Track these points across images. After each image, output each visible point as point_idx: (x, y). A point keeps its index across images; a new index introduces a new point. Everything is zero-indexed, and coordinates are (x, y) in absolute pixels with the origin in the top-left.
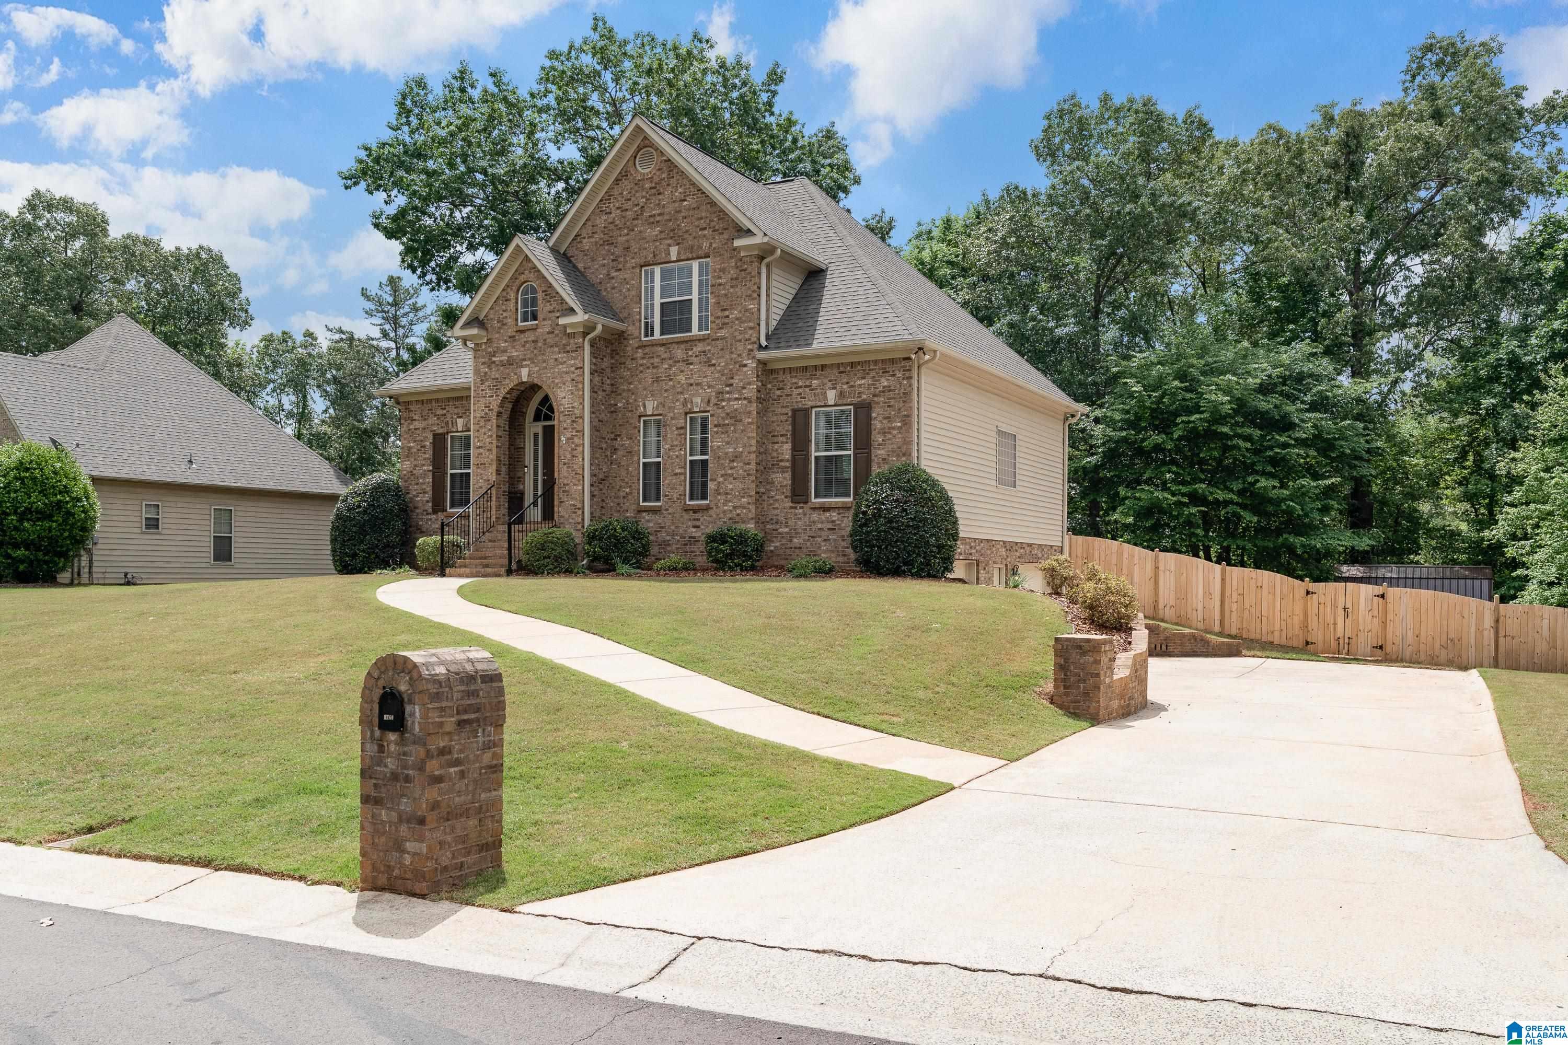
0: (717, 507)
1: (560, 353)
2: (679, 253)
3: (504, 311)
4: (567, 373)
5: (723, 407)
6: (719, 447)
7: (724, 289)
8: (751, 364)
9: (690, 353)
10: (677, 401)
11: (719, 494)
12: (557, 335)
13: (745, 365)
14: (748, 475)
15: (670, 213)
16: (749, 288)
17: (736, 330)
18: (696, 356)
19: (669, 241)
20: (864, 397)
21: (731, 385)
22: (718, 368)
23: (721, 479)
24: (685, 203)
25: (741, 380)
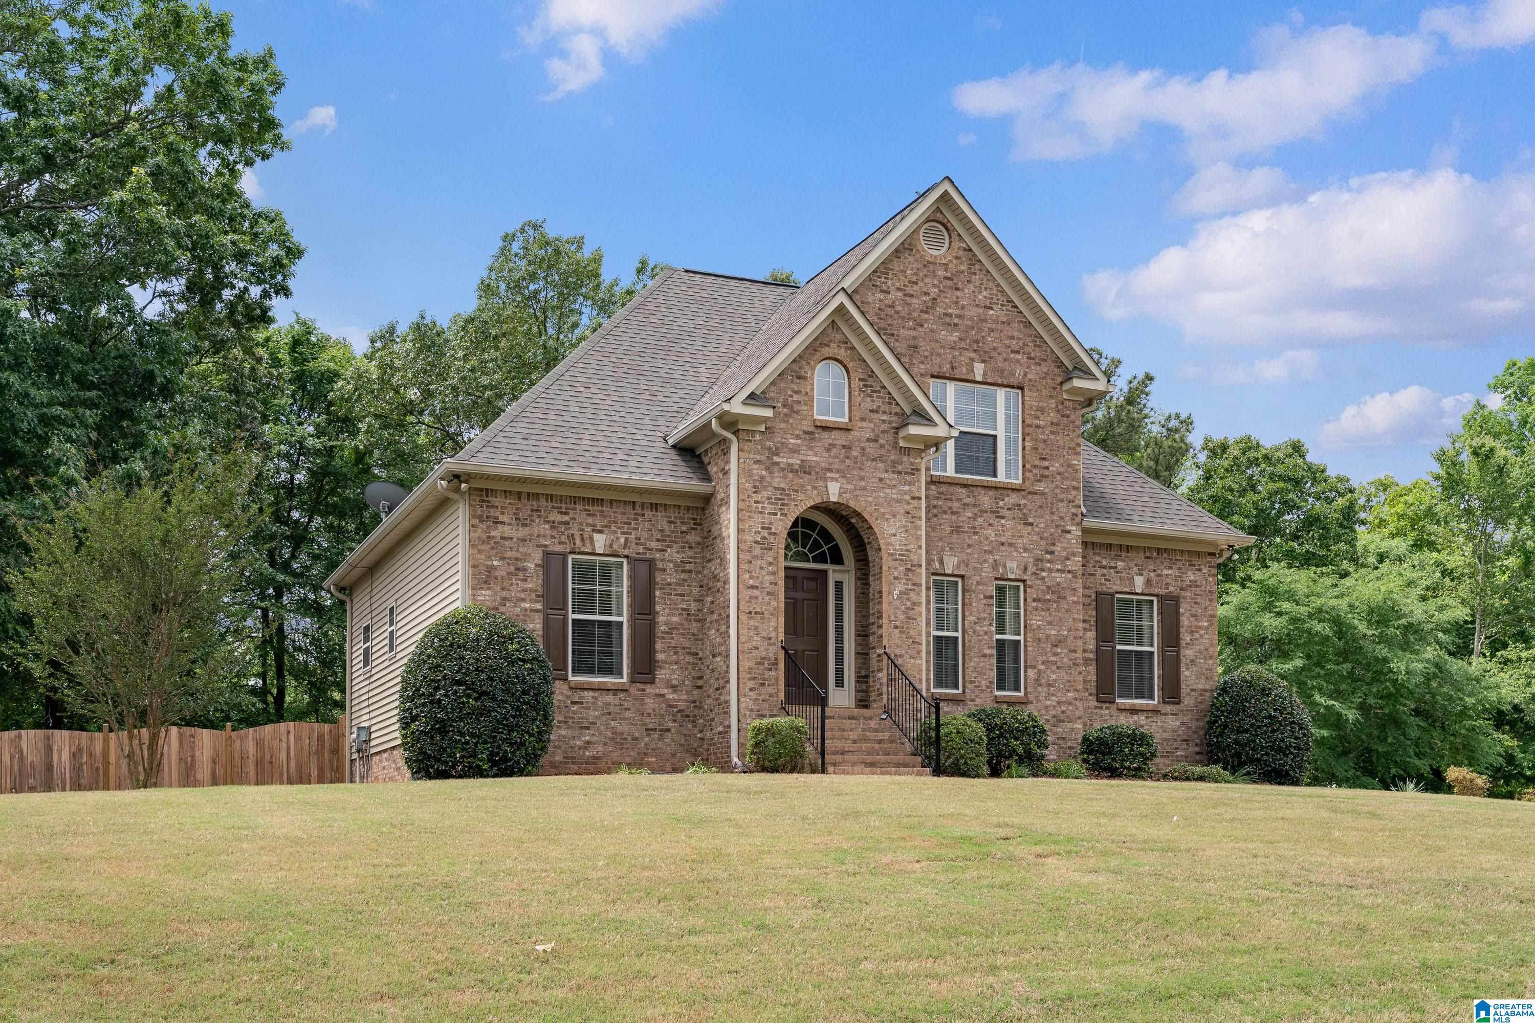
0: (1038, 701)
1: (887, 471)
2: (985, 374)
3: (797, 392)
4: (897, 501)
5: (1043, 578)
6: (1039, 627)
7: (1043, 433)
8: (1076, 531)
9: (1001, 503)
10: (985, 561)
11: (1040, 685)
12: (882, 446)
13: (1069, 532)
14: (1075, 664)
15: (971, 319)
16: (1072, 440)
17: (1057, 487)
18: (1009, 509)
19: (973, 355)
20: (1171, 589)
21: (1052, 553)
22: (1037, 529)
23: (1042, 667)
24: (991, 312)
25: (1065, 549)
